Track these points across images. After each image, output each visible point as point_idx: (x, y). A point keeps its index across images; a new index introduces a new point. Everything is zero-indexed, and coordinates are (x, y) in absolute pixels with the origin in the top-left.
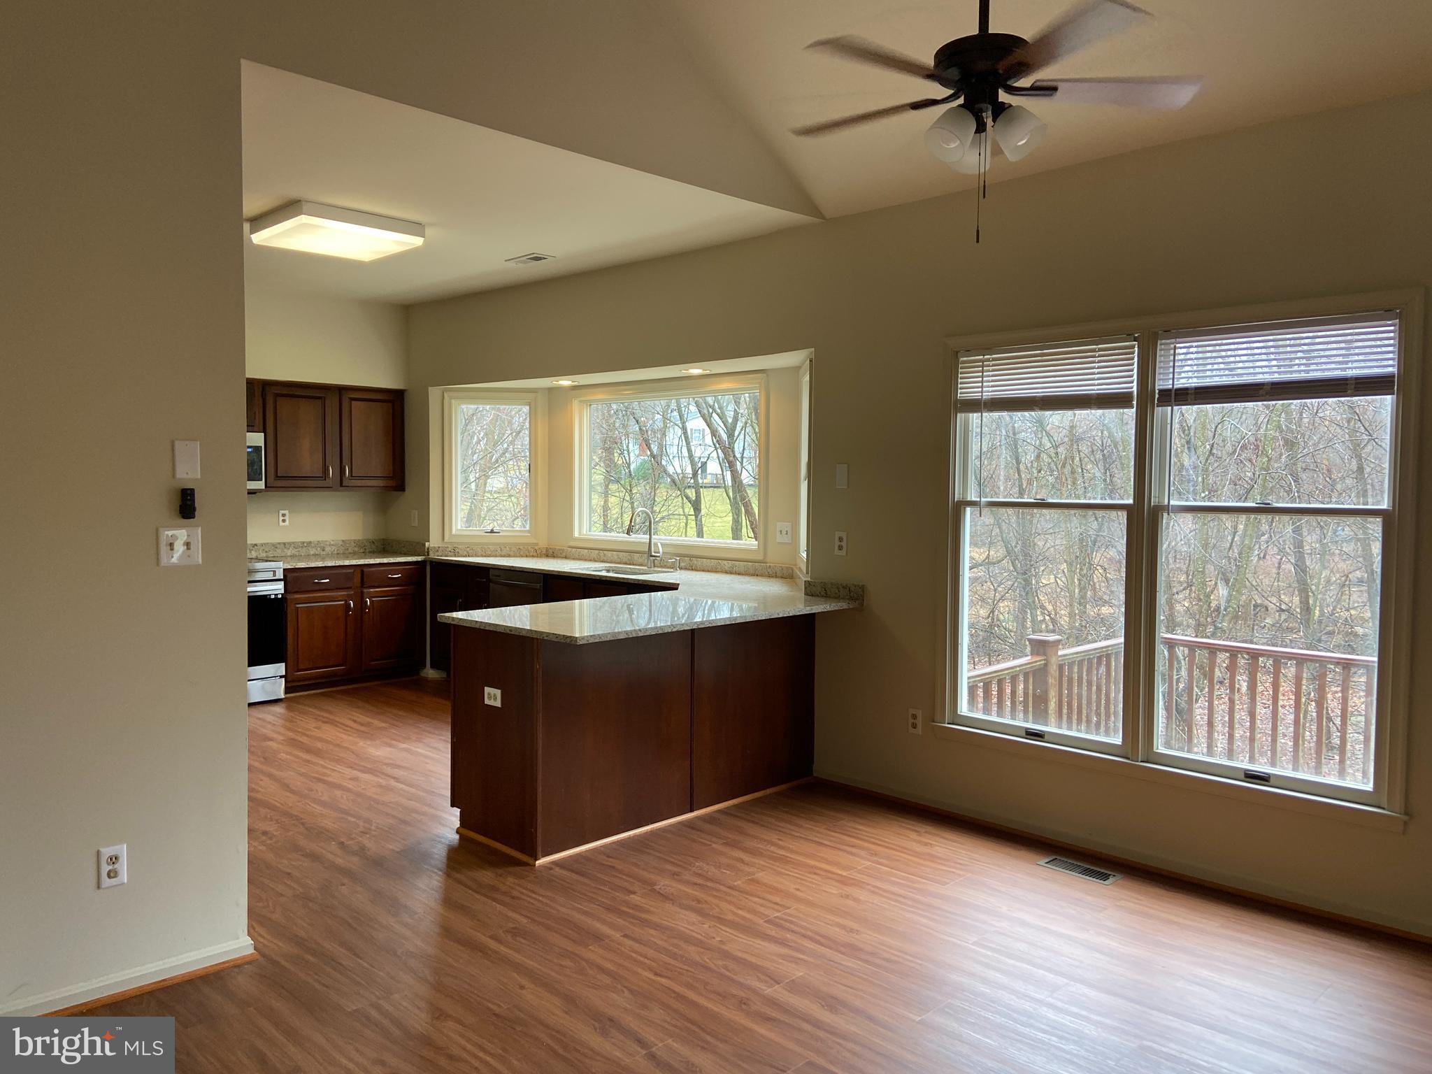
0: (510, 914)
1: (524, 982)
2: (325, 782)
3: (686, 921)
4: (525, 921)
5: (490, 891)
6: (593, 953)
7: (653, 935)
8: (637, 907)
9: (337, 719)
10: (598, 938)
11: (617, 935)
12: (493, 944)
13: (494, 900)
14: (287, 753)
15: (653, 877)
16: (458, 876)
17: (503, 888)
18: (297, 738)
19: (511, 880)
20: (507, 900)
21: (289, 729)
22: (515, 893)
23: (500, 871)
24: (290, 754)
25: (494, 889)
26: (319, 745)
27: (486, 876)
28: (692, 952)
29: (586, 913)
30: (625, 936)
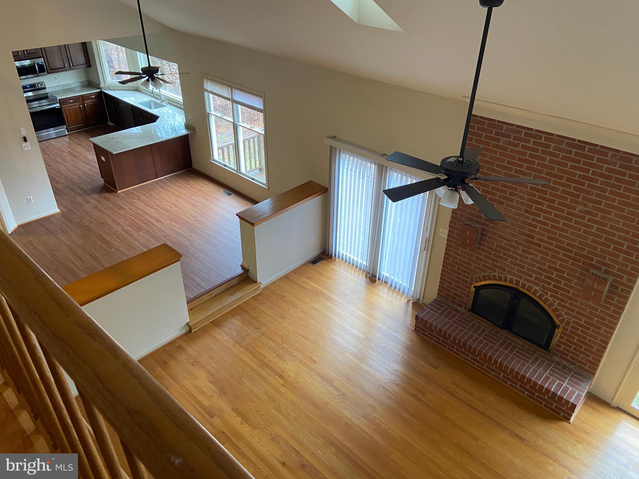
0: (109, 204)
1: (107, 217)
2: (77, 167)
3: (141, 205)
4: (111, 205)
5: (106, 198)
6: (121, 212)
7: (134, 209)
8: (134, 203)
9: (82, 144)
10: (123, 209)
11: (127, 208)
12: (104, 210)
13: (107, 200)
14: (68, 157)
15: (140, 195)
16: (101, 195)
17: (109, 198)
18: (71, 151)
19: (112, 196)
20: (109, 200)
21: (69, 148)
22: (111, 199)
23: (109, 194)
24: (70, 158)
25: (108, 198)
26: (76, 154)
27: (107, 195)
28: (139, 212)
29: (123, 204)
30: (129, 208)
